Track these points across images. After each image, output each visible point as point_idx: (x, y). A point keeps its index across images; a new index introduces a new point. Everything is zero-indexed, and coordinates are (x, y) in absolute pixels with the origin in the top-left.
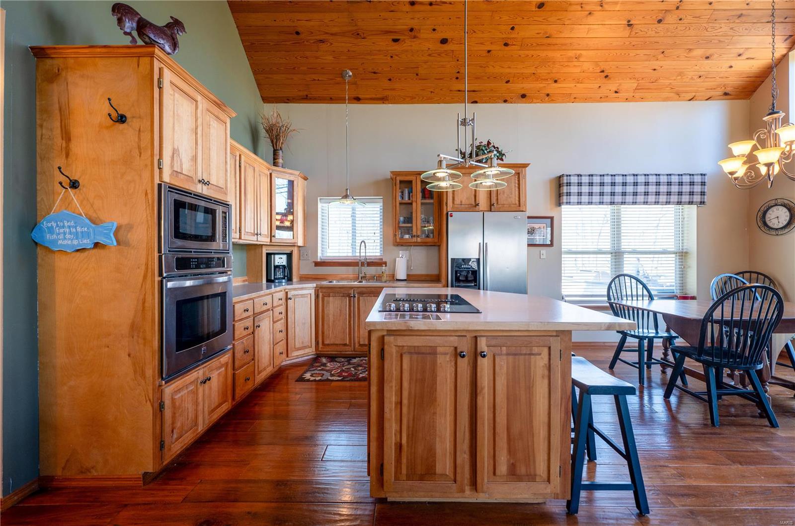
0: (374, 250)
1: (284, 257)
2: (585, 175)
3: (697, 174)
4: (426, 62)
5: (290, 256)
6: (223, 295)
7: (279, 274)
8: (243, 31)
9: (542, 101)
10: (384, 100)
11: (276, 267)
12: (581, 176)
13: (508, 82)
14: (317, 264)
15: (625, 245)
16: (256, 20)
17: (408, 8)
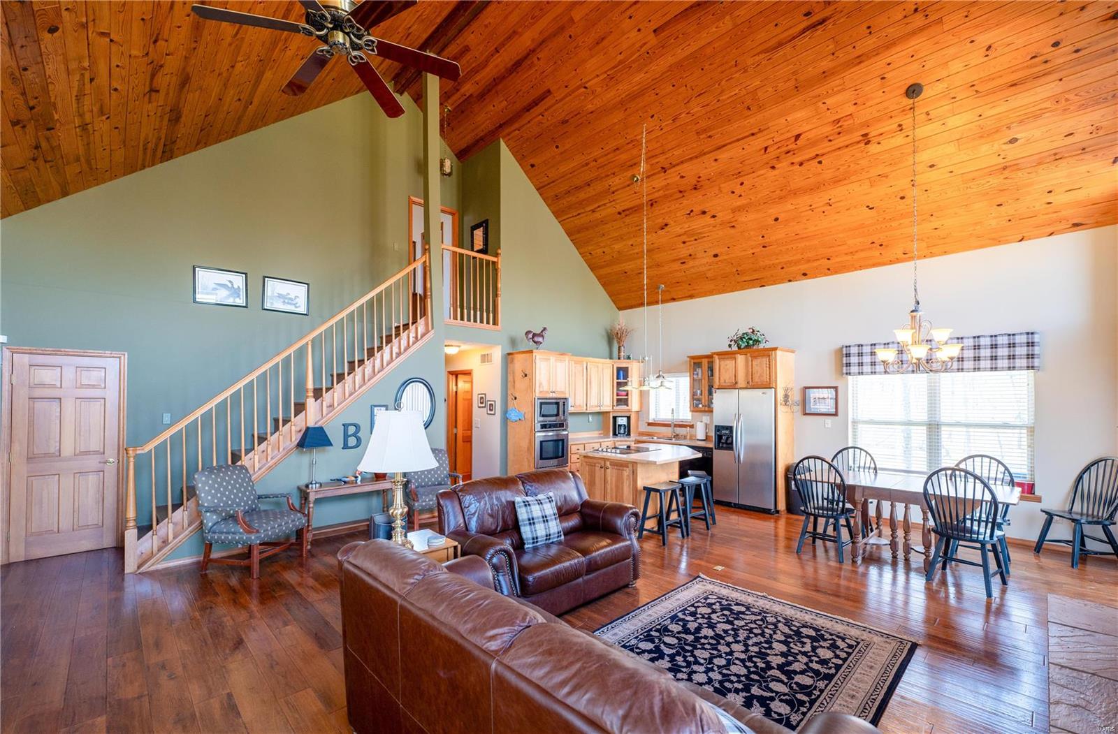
0: (685, 414)
1: (625, 419)
2: (867, 345)
3: (1021, 334)
4: (709, 270)
5: (629, 418)
6: (563, 440)
7: (622, 431)
8: (599, 278)
9: (826, 275)
10: (691, 297)
11: (620, 426)
12: (862, 346)
13: (783, 268)
14: (649, 424)
15: (944, 417)
16: (603, 272)
17: (682, 245)
